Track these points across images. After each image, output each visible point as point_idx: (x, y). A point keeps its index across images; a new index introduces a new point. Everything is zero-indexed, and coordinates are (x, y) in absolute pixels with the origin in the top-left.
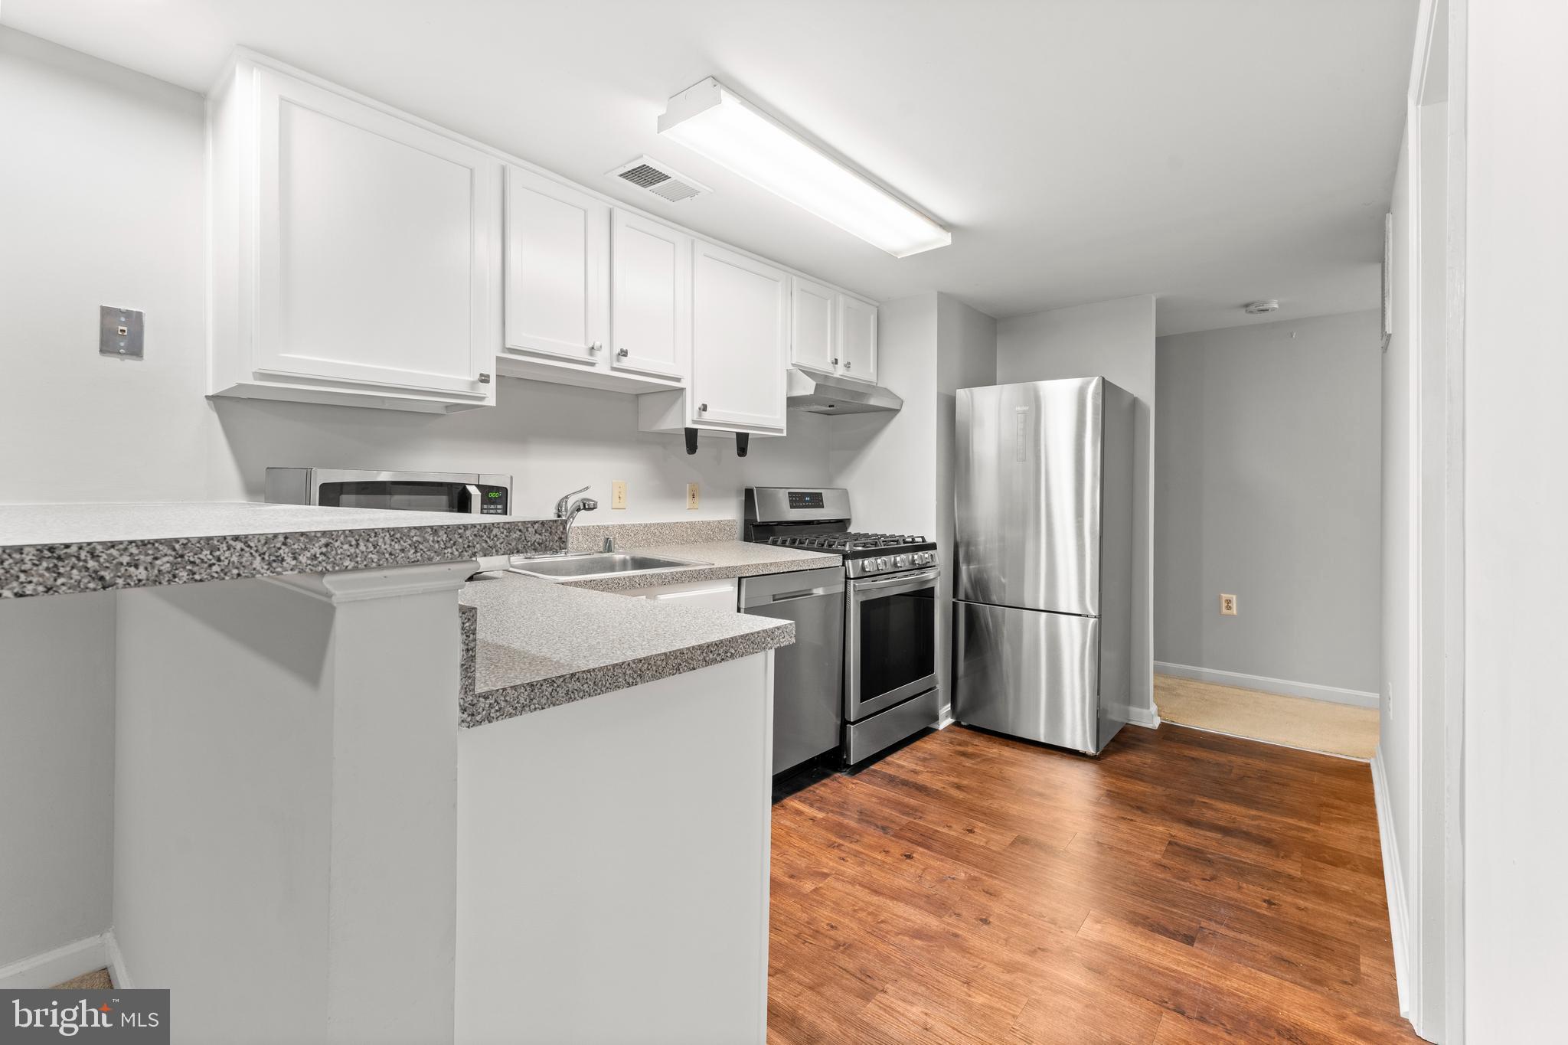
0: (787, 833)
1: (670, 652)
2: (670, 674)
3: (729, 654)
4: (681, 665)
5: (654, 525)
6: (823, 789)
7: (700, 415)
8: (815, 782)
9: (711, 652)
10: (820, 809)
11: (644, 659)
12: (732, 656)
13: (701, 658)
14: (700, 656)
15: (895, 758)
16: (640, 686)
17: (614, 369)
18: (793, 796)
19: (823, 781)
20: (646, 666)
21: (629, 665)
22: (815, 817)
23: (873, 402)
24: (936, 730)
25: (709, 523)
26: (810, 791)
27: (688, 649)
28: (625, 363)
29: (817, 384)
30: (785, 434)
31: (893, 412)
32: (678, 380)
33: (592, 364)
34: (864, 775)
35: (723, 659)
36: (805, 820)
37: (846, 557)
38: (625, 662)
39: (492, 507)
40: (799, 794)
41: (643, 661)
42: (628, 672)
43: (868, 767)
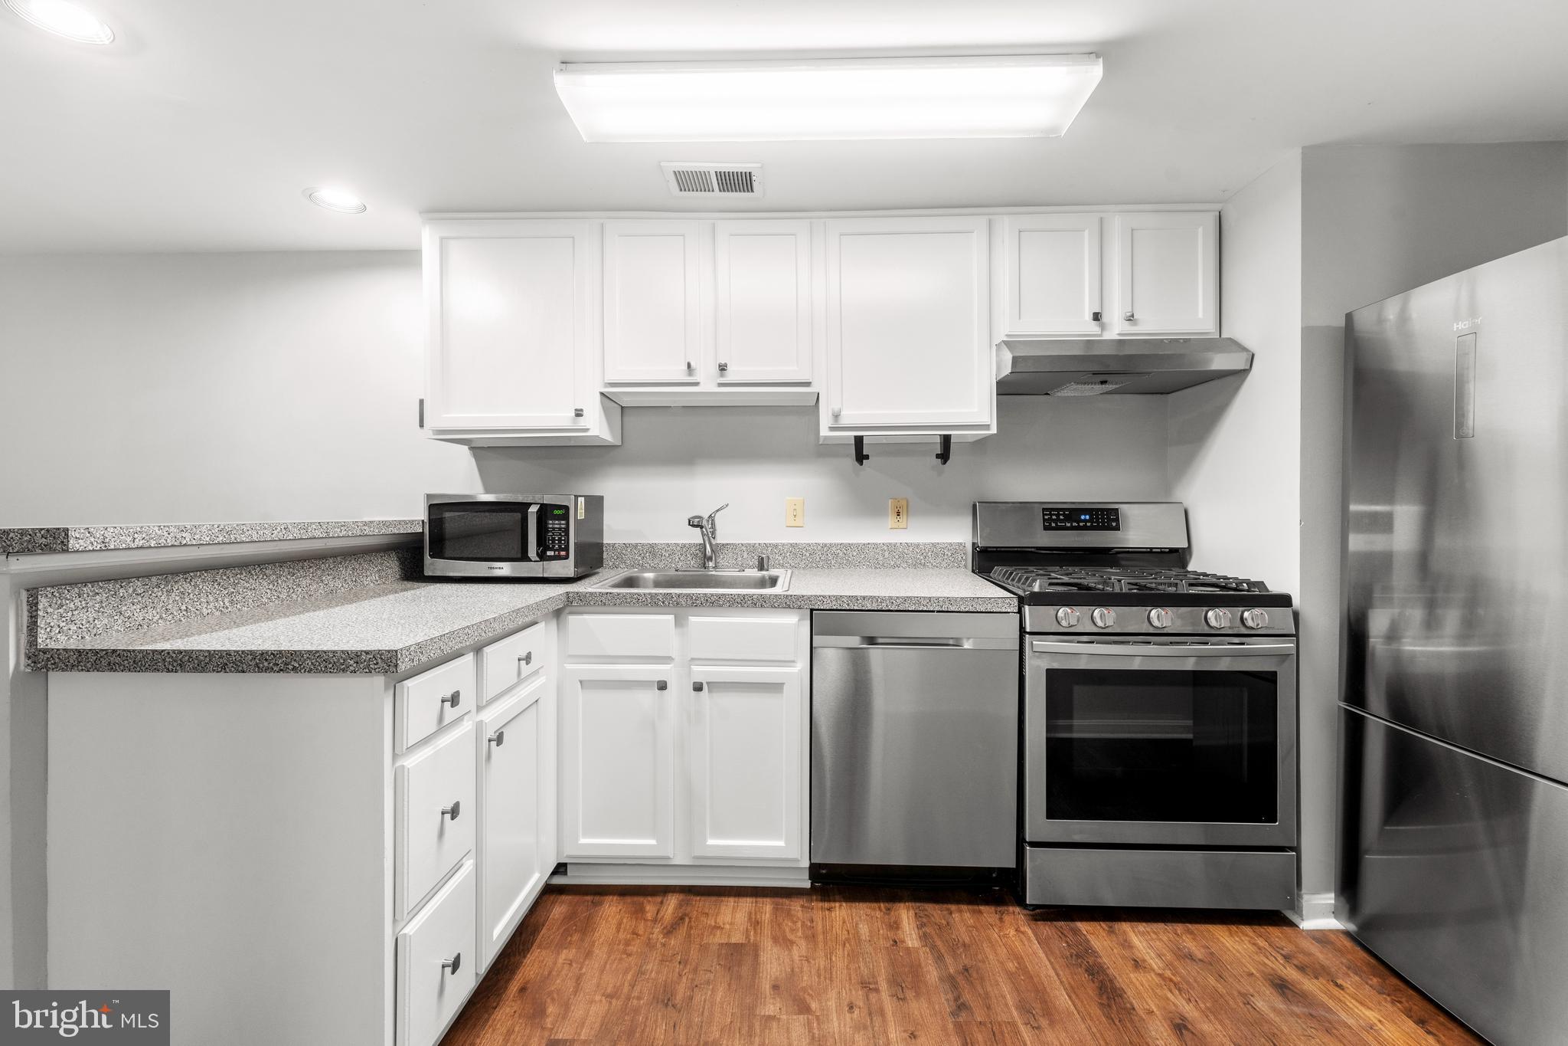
0: (848, 940)
1: (214, 651)
2: (214, 671)
3: (290, 667)
4: (227, 664)
5: (836, 545)
6: (962, 919)
8: (970, 902)
9: (266, 660)
10: (924, 937)
11: (185, 651)
12: (294, 669)
13: (253, 663)
14: (251, 661)
16: (179, 674)
17: (721, 385)
18: (918, 904)
19: (982, 908)
20: (187, 658)
21: (168, 653)
22: (903, 942)
26: (948, 909)
27: (237, 652)
28: (731, 376)
29: (1013, 358)
30: (994, 430)
31: (1241, 375)
32: (808, 384)
33: (697, 384)
34: (1047, 929)
35: (281, 670)
36: (887, 938)
37: (1022, 601)
38: (165, 650)
39: (557, 522)
40: (930, 908)
41: (183, 653)
42: (168, 660)
43: (1073, 920)
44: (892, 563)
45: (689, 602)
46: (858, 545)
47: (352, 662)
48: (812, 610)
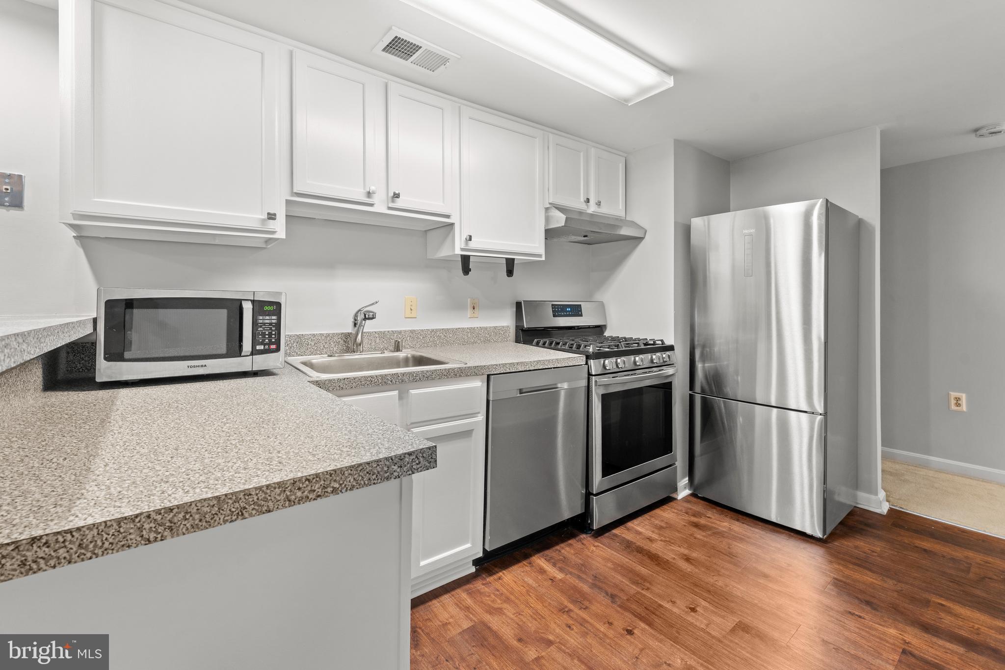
0: (527, 591)
1: (226, 495)
2: (225, 521)
3: (329, 490)
4: (245, 508)
5: (440, 330)
6: (567, 550)
7: (467, 244)
8: (563, 541)
9: (299, 489)
10: (561, 570)
11: (178, 507)
12: (335, 491)
13: (282, 497)
14: (279, 495)
15: (634, 524)
16: (169, 541)
17: (390, 208)
18: (541, 554)
19: (570, 542)
20: (181, 516)
21: (149, 517)
22: (555, 577)
23: (625, 231)
24: (675, 499)
25: (486, 328)
26: (557, 550)
27: (260, 488)
28: (399, 203)
29: (567, 218)
30: (543, 259)
31: (639, 239)
32: (448, 217)
33: (372, 205)
34: (605, 538)
35: (319, 496)
36: (545, 580)
37: (588, 357)
38: (141, 514)
39: (267, 318)
40: (547, 552)
41: (175, 511)
42: (147, 526)
43: (610, 531)
44: (472, 341)
45: (411, 379)
46: (452, 329)
47: (395, 468)
48: (489, 376)
